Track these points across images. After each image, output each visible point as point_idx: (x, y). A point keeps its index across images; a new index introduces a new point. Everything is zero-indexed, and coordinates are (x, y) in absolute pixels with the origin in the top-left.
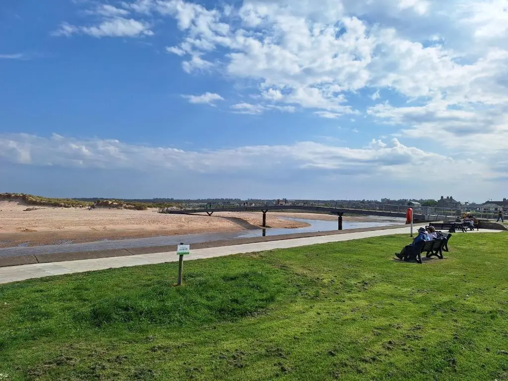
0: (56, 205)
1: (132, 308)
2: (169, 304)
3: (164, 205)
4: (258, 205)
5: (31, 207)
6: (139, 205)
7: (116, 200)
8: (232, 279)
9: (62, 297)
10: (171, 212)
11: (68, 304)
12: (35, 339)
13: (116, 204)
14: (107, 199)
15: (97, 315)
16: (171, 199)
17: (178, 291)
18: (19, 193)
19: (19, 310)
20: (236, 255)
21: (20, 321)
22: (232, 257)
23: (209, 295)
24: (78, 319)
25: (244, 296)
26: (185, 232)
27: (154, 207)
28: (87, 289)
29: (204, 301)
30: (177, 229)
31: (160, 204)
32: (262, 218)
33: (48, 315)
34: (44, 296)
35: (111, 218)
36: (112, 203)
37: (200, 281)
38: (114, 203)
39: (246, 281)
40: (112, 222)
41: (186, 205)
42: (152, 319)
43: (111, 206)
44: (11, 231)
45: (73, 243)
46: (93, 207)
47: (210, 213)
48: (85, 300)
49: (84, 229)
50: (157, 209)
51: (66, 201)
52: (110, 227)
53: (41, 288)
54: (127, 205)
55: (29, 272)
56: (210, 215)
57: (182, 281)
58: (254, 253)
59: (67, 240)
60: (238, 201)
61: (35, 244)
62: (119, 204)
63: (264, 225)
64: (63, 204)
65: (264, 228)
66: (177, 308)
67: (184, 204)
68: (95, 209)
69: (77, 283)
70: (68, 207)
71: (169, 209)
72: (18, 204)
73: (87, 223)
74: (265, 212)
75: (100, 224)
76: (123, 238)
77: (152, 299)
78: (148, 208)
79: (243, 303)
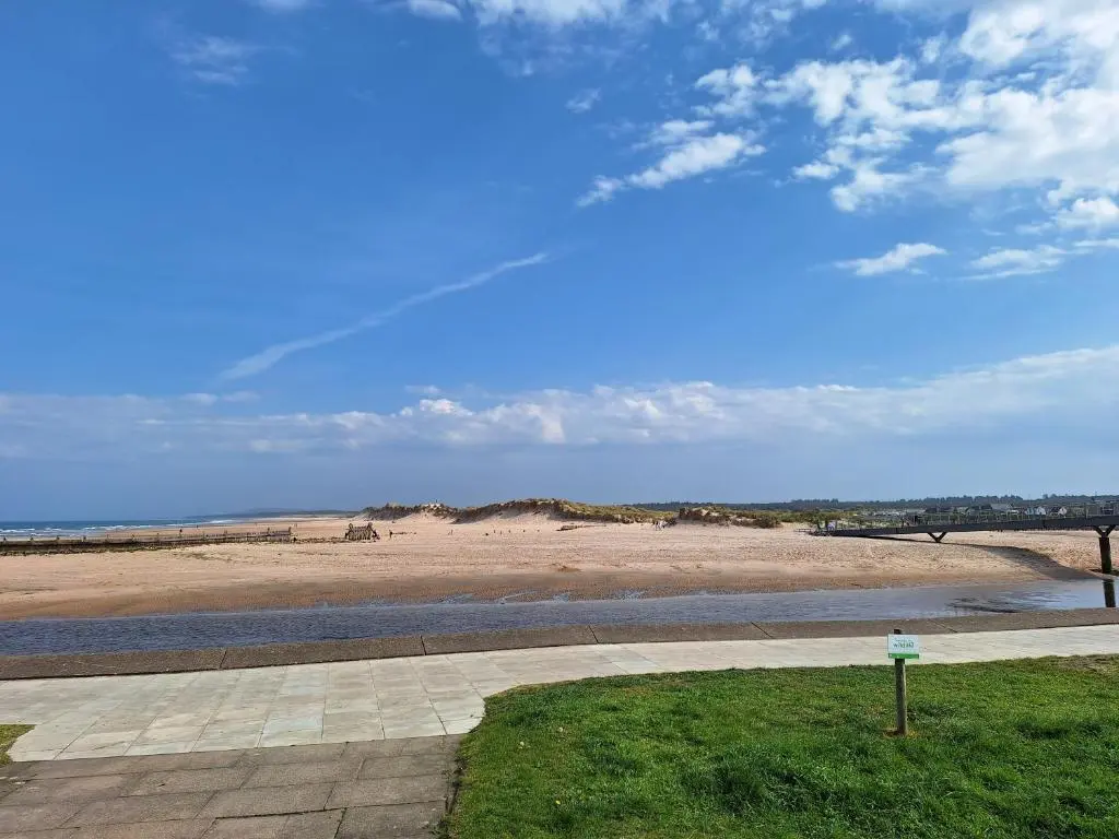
0: (608, 518)
1: (801, 779)
2: (889, 783)
3: (818, 515)
4: (1078, 511)
5: (568, 524)
6: (763, 517)
7: (715, 507)
8: (1049, 734)
9: (653, 730)
10: (837, 533)
11: (667, 748)
12: (621, 819)
13: (716, 515)
14: (696, 505)
15: (730, 784)
16: (833, 501)
17: (902, 749)
18: (549, 497)
19: (585, 746)
20: (1040, 660)
21: (589, 774)
22: (1029, 665)
23: (991, 774)
24: (692, 784)
25: (1101, 792)
26: (877, 583)
27: (797, 521)
28: (696, 716)
29: (981, 791)
30: (857, 573)
31: (811, 515)
32: (1097, 549)
33: (635, 767)
34: (621, 721)
35: (710, 546)
36: (708, 514)
37: (954, 728)
38: (713, 514)
39: (1095, 746)
40: (711, 554)
41: (870, 515)
42: (852, 815)
43: (708, 520)
44: (542, 569)
45: (643, 596)
46: (672, 522)
47: (938, 535)
48: (699, 743)
49: (662, 567)
50: (805, 526)
51: (624, 511)
52: (709, 565)
53: (614, 702)
54: (739, 516)
55: (584, 661)
56: (938, 540)
57: (907, 725)
58: (1098, 659)
59: (632, 591)
60: (1015, 501)
61: (581, 597)
62: (721, 515)
63: (1106, 566)
64: (620, 517)
65: (1108, 576)
66: (911, 797)
67: (865, 513)
68: (677, 526)
69: (675, 697)
70: (628, 522)
71: (832, 524)
72: (549, 519)
73: (666, 555)
74: (1108, 531)
75: (690, 559)
76: (738, 590)
77: (843, 762)
78: (783, 524)
79: (1102, 813)
